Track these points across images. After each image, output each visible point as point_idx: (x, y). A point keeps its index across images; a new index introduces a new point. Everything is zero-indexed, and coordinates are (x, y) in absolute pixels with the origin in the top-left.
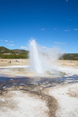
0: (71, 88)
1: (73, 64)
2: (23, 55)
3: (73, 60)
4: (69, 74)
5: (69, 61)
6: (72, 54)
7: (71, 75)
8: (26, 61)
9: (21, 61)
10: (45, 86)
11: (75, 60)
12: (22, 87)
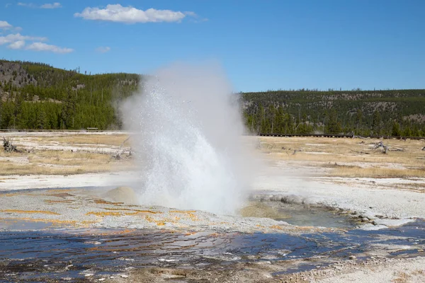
0: (408, 273)
1: (393, 163)
2: (36, 99)
3: (396, 135)
4: (381, 217)
5: (370, 143)
6: (388, 94)
7: (397, 224)
8: (70, 143)
9: (37, 146)
10: (278, 268)
11: (406, 136)
12: (170, 270)
